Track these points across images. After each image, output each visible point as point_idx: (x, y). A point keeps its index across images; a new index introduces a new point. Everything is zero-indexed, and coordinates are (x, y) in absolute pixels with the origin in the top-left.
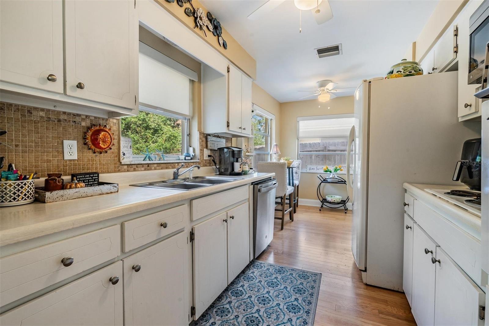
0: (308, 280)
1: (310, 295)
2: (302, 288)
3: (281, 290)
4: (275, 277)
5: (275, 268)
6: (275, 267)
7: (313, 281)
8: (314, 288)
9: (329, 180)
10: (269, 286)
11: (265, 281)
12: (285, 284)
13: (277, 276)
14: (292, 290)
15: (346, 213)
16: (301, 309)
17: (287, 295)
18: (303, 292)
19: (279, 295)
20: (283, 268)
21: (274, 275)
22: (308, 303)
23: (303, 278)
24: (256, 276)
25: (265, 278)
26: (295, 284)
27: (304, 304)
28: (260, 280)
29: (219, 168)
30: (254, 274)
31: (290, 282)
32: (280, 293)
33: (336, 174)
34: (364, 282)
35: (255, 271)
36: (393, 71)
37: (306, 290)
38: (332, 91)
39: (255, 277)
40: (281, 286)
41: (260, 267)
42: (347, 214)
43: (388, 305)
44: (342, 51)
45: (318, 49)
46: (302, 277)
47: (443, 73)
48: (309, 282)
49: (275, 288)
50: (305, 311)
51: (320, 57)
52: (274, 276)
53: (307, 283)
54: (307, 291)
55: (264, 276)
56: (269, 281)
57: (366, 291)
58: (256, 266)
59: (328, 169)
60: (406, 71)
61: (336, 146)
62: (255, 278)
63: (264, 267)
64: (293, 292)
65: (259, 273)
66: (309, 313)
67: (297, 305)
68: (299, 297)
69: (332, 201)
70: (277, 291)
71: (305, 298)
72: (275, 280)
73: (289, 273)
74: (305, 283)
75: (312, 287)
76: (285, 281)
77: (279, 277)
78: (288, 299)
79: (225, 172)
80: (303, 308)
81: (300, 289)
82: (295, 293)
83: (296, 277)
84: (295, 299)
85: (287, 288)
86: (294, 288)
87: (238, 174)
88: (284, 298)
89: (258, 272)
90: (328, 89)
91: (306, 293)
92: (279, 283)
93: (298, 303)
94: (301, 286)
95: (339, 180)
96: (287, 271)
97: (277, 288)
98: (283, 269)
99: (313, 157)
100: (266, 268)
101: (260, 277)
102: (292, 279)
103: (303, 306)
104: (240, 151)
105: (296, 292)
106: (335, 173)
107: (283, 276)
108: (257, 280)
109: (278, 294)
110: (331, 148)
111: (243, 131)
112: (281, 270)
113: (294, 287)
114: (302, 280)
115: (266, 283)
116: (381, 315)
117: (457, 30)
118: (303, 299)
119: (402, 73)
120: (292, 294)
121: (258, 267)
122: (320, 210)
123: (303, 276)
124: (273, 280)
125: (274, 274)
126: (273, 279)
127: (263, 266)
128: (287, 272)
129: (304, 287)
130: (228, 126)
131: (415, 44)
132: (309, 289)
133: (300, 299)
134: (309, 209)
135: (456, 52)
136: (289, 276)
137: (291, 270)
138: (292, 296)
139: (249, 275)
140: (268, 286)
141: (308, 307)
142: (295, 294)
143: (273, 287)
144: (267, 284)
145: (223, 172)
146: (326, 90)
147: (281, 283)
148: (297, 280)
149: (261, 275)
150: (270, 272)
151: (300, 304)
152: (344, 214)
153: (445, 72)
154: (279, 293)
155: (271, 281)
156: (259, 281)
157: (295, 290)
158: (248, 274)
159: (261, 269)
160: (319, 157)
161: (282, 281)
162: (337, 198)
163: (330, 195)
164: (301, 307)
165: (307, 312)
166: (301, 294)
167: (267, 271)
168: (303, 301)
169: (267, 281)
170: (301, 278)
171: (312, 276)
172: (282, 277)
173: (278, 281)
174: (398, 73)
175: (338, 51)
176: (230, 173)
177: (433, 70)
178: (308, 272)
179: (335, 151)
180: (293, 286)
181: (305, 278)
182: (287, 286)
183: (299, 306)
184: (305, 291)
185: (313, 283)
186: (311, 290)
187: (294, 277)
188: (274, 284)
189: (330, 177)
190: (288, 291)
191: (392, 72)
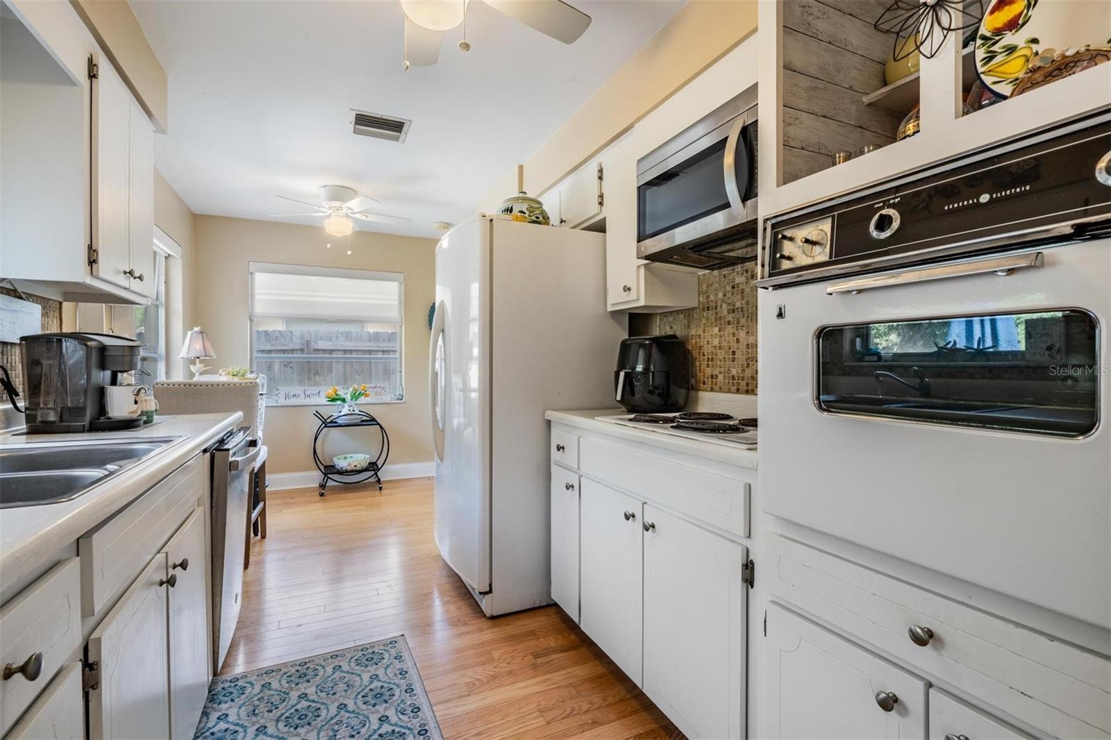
0: (384, 661)
1: (406, 691)
2: (382, 687)
3: (332, 718)
4: (299, 696)
5: (285, 673)
6: (284, 670)
7: (395, 658)
8: (407, 672)
9: (340, 421)
10: (296, 728)
11: (278, 721)
12: (336, 700)
13: (303, 690)
14: (360, 703)
15: (381, 488)
16: (404, 733)
17: (354, 722)
18: (388, 693)
19: (335, 736)
20: (306, 663)
21: (292, 693)
22: (412, 711)
23: (371, 663)
24: (241, 723)
25: (271, 714)
26: (360, 686)
27: (405, 718)
28: (256, 727)
29: (26, 409)
30: (230, 719)
31: (346, 688)
32: (336, 727)
33: (356, 404)
34: (488, 616)
35: (228, 709)
36: (512, 208)
37: (391, 686)
38: (357, 216)
39: (237, 724)
40: (327, 708)
41: (235, 692)
42: (383, 491)
43: (539, 638)
44: (406, 136)
45: (358, 113)
46: (367, 663)
47: (577, 230)
48: (388, 666)
49: (313, 723)
50: (416, 732)
51: (355, 131)
52: (294, 695)
53: (386, 669)
54: (395, 687)
55: (263, 708)
56: (287, 715)
57: (497, 629)
58: (224, 696)
59: (337, 395)
60: (532, 214)
61: (334, 340)
62: (237, 728)
63: (248, 685)
64: (364, 707)
65: (243, 708)
66: (426, 731)
67: (393, 731)
68: (386, 709)
69: (349, 468)
70: (325, 728)
71: (402, 705)
72: (304, 704)
73: (329, 670)
74: (381, 673)
75: (400, 674)
76: (332, 692)
77: (311, 690)
78: (363, 731)
79: (61, 420)
80: (409, 729)
81: (378, 690)
82: (371, 707)
83: (353, 669)
84: (380, 719)
85: (346, 705)
86: (363, 697)
87: (128, 425)
88: (353, 733)
89: (240, 708)
90: (352, 209)
91: (397, 692)
92: (318, 706)
93: (392, 724)
94: (376, 684)
95: (365, 418)
96: (321, 666)
97: (319, 719)
98: (308, 665)
99: (276, 367)
100: (258, 688)
101: (254, 719)
102: (346, 680)
103: (405, 725)
104: (132, 347)
105: (373, 702)
106: (354, 402)
107: (318, 683)
108: (249, 731)
109: (331, 733)
110: (322, 345)
111: (135, 285)
112: (304, 671)
113: (362, 694)
114: (369, 668)
115: (281, 725)
116: (539, 661)
117: (601, 171)
118: (396, 709)
119: (526, 215)
120: (366, 713)
121: (231, 693)
122: (322, 495)
123: (367, 660)
124: (299, 707)
125: (292, 689)
126: (299, 703)
127: (245, 685)
128: (323, 667)
129: (384, 682)
130: (92, 262)
131: (521, 167)
132: (397, 682)
133: (391, 713)
134: (292, 498)
135: (601, 204)
136: (334, 676)
137: (331, 657)
138: (368, 718)
139: (211, 731)
140: (292, 729)
141: (418, 720)
142: (374, 710)
143: (309, 724)
144: (285, 726)
145: (54, 422)
146: (345, 210)
147: (323, 703)
148: (359, 675)
149: (254, 711)
150: (276, 690)
151: (396, 725)
152: (378, 492)
153: (582, 229)
154: (333, 730)
155: (293, 710)
156: (257, 730)
157: (367, 699)
158: (210, 728)
159: (243, 697)
160: (291, 367)
161: (323, 695)
162: (359, 459)
163: (340, 455)
164: (403, 731)
165: (422, 732)
166: (386, 702)
167: (266, 691)
168: (399, 713)
169: (283, 718)
170: (366, 666)
171: (386, 648)
172: (318, 686)
173: (313, 701)
174: (519, 214)
175: (398, 134)
176: (91, 423)
177: (561, 222)
178: (372, 645)
179: (331, 351)
180: (359, 693)
181: (374, 660)
182: (341, 700)
183: (397, 729)
184: (392, 689)
185: (398, 665)
186: (402, 681)
187: (348, 672)
188: (306, 716)
189: (342, 414)
190: (353, 712)
191: (510, 210)
